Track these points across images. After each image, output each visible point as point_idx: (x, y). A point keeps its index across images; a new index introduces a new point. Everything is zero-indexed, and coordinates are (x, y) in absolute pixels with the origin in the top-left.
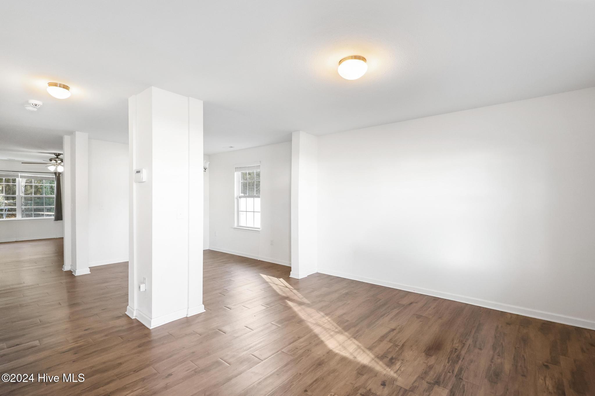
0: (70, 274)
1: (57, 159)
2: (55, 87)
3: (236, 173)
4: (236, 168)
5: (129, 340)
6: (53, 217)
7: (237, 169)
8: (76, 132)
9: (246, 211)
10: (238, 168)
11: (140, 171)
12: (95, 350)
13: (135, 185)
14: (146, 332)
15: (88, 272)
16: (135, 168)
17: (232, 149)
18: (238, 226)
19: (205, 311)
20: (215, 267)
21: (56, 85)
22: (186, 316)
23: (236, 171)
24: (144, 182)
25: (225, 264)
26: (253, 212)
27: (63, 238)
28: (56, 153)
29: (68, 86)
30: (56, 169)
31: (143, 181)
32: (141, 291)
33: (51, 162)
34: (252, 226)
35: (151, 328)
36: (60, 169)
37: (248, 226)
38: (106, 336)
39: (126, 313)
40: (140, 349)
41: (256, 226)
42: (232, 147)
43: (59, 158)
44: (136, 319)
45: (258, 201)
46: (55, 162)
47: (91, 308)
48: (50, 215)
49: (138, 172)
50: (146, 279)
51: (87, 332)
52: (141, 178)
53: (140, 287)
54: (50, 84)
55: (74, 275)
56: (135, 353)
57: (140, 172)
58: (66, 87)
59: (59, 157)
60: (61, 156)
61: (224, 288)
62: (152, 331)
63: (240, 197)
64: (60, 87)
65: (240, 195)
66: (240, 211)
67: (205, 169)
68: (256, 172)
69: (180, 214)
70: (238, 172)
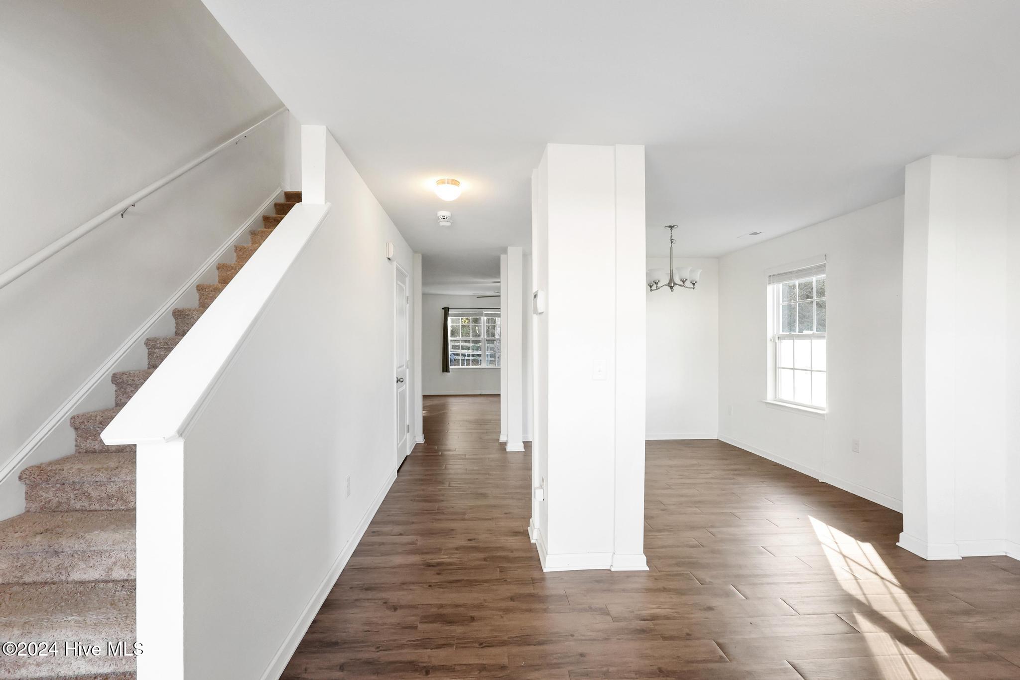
3: (770, 288)
4: (770, 276)
7: (775, 278)
9: (794, 369)
10: (773, 275)
11: (536, 295)
14: (536, 575)
15: (520, 448)
17: (757, 238)
18: (776, 399)
19: (647, 569)
20: (712, 478)
22: (608, 568)
23: (770, 283)
26: (810, 372)
31: (540, 311)
34: (808, 403)
35: (546, 570)
37: (797, 400)
38: (485, 559)
39: (529, 529)
40: (511, 604)
41: (815, 404)
42: (756, 234)
44: (534, 544)
45: (820, 346)
50: (544, 480)
51: (467, 543)
52: (537, 306)
54: (442, 182)
55: (507, 449)
56: (500, 609)
57: (536, 297)
58: (454, 183)
61: (711, 530)
62: (547, 576)
63: (780, 338)
65: (780, 333)
66: (779, 368)
67: (694, 284)
68: (816, 281)
69: (599, 371)
70: (775, 286)
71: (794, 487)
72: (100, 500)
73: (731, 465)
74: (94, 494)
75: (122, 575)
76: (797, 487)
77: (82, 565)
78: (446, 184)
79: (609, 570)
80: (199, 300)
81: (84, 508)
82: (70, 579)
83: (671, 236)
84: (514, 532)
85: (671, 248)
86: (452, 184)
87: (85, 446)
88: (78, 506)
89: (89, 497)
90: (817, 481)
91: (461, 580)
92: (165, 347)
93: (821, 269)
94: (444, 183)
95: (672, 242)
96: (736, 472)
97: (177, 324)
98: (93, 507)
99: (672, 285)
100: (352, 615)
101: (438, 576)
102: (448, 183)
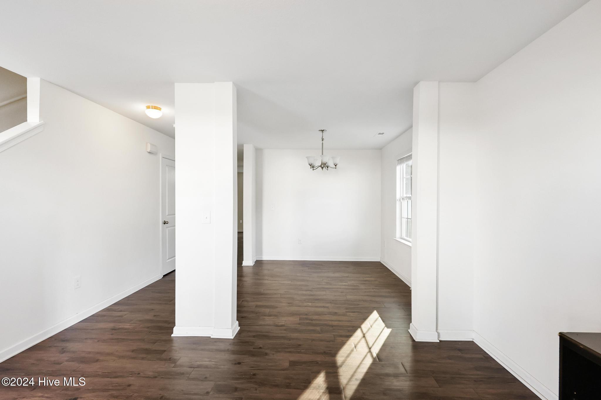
3: (398, 168)
4: (398, 160)
23: (398, 165)
42: (381, 134)
54: (148, 107)
63: (403, 199)
65: (404, 196)
66: (403, 218)
67: (336, 166)
70: (401, 166)
71: (389, 292)
76: (392, 292)
78: (151, 109)
79: (210, 337)
83: (322, 137)
85: (323, 144)
86: (154, 109)
94: (150, 108)
95: (323, 140)
99: (322, 167)
102: (152, 108)
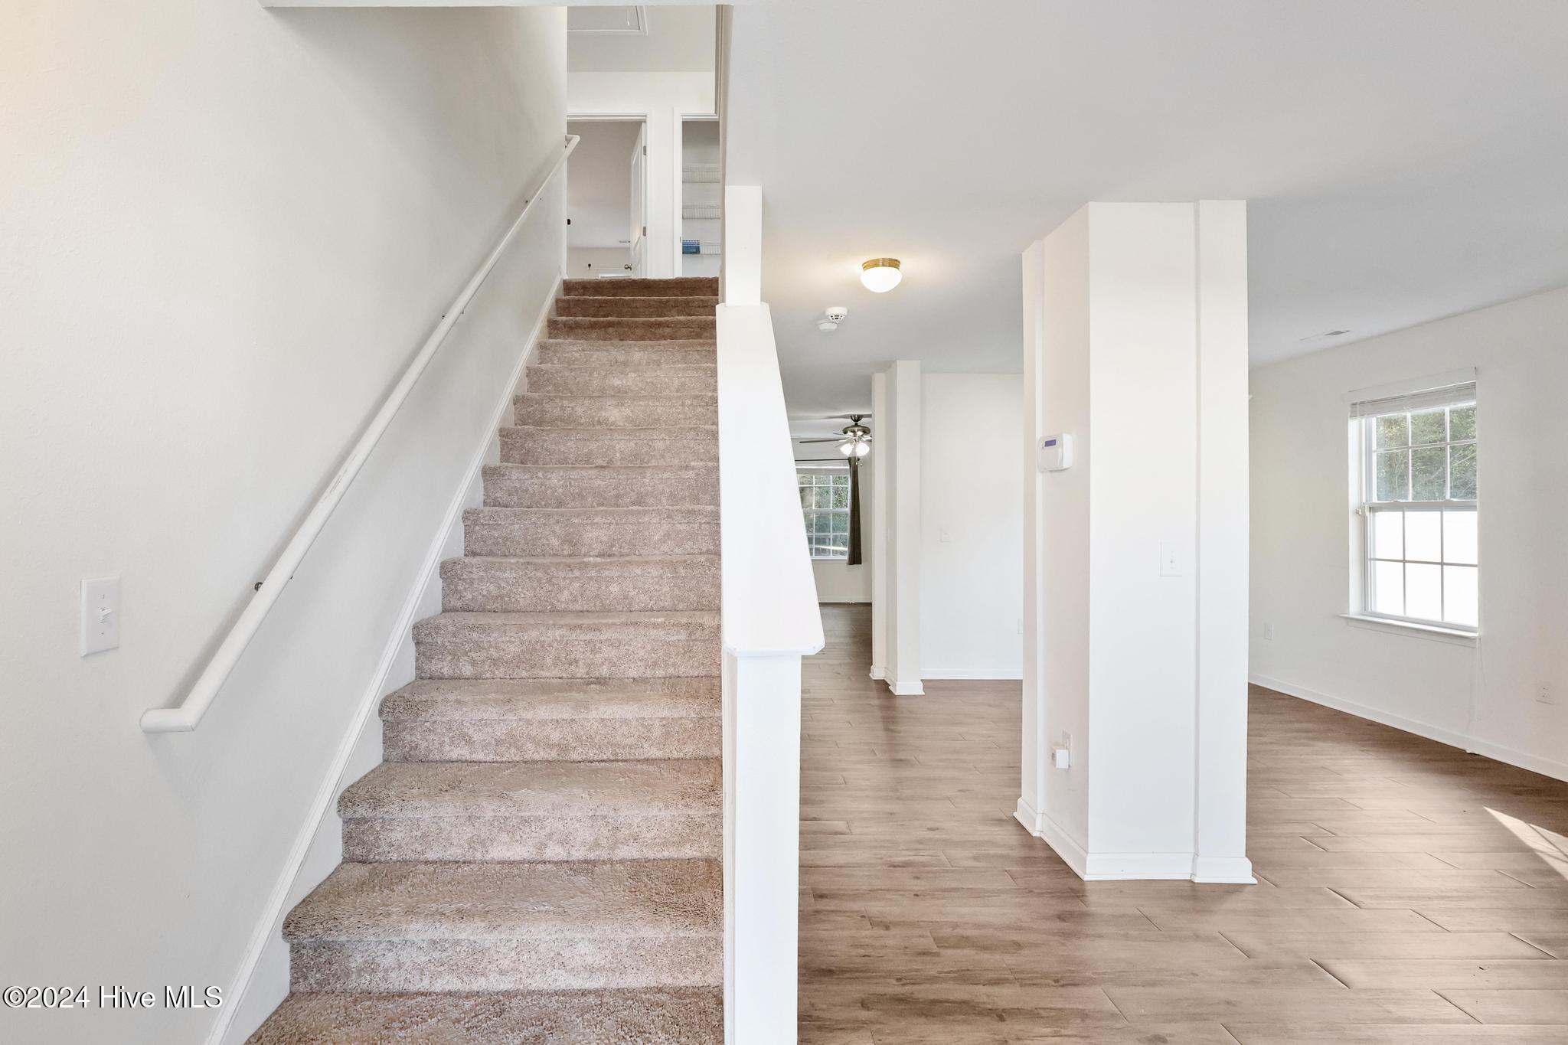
0: (884, 687)
1: (856, 429)
2: (875, 268)
3: (1354, 426)
4: (1354, 404)
5: (1032, 891)
6: (846, 557)
7: (1359, 408)
8: (898, 361)
10: (1362, 403)
11: (1055, 441)
12: (954, 885)
13: (1040, 479)
14: (1074, 884)
15: (919, 690)
16: (1041, 434)
18: (1366, 612)
19: (1254, 881)
21: (875, 264)
22: (1188, 878)
23: (1354, 416)
24: (1066, 469)
25: (1313, 739)
26: (1439, 566)
27: (870, 604)
28: (854, 416)
29: (896, 260)
30: (854, 449)
31: (1065, 467)
32: (1057, 766)
33: (845, 436)
35: (1086, 878)
36: (862, 450)
37: (1410, 614)
38: (976, 858)
39: (1015, 814)
40: (1065, 925)
43: (860, 426)
44: (1040, 839)
46: (852, 434)
47: (935, 779)
48: (842, 553)
49: (1050, 443)
50: (1070, 735)
51: (931, 834)
52: (1060, 458)
53: (1053, 756)
55: (894, 692)
56: (1053, 933)
57: (1055, 444)
58: (894, 263)
59: (859, 423)
60: (863, 420)
62: (1088, 887)
63: (1373, 509)
64: (883, 265)
65: (1374, 501)
66: (1371, 559)
68: (1450, 412)
69: (1172, 562)
70: (1363, 421)
71: (1425, 761)
72: (485, 746)
73: (1291, 722)
74: (476, 737)
75: (559, 854)
76: (1430, 760)
77: (505, 837)
78: (880, 267)
79: (1190, 881)
80: (501, 452)
81: (464, 758)
82: (488, 857)
84: (997, 820)
86: (890, 266)
87: (430, 669)
88: (454, 755)
89: (469, 742)
90: (1463, 752)
91: (958, 889)
92: (491, 523)
93: (1468, 391)
94: (877, 266)
96: (1310, 735)
97: (486, 489)
98: (475, 757)
100: (824, 932)
101: (916, 881)
